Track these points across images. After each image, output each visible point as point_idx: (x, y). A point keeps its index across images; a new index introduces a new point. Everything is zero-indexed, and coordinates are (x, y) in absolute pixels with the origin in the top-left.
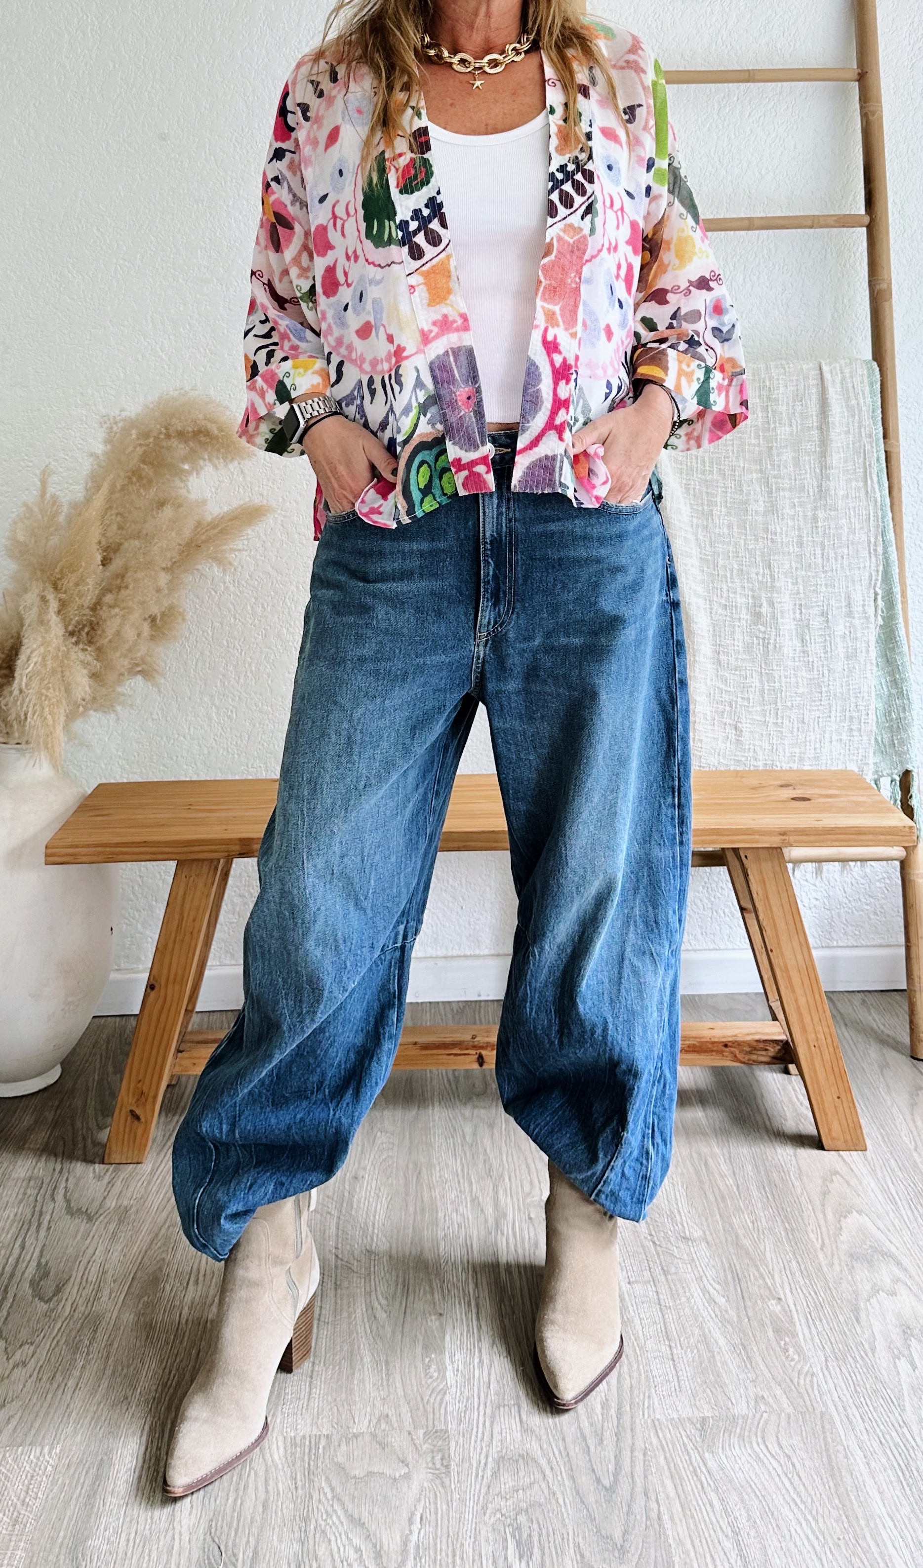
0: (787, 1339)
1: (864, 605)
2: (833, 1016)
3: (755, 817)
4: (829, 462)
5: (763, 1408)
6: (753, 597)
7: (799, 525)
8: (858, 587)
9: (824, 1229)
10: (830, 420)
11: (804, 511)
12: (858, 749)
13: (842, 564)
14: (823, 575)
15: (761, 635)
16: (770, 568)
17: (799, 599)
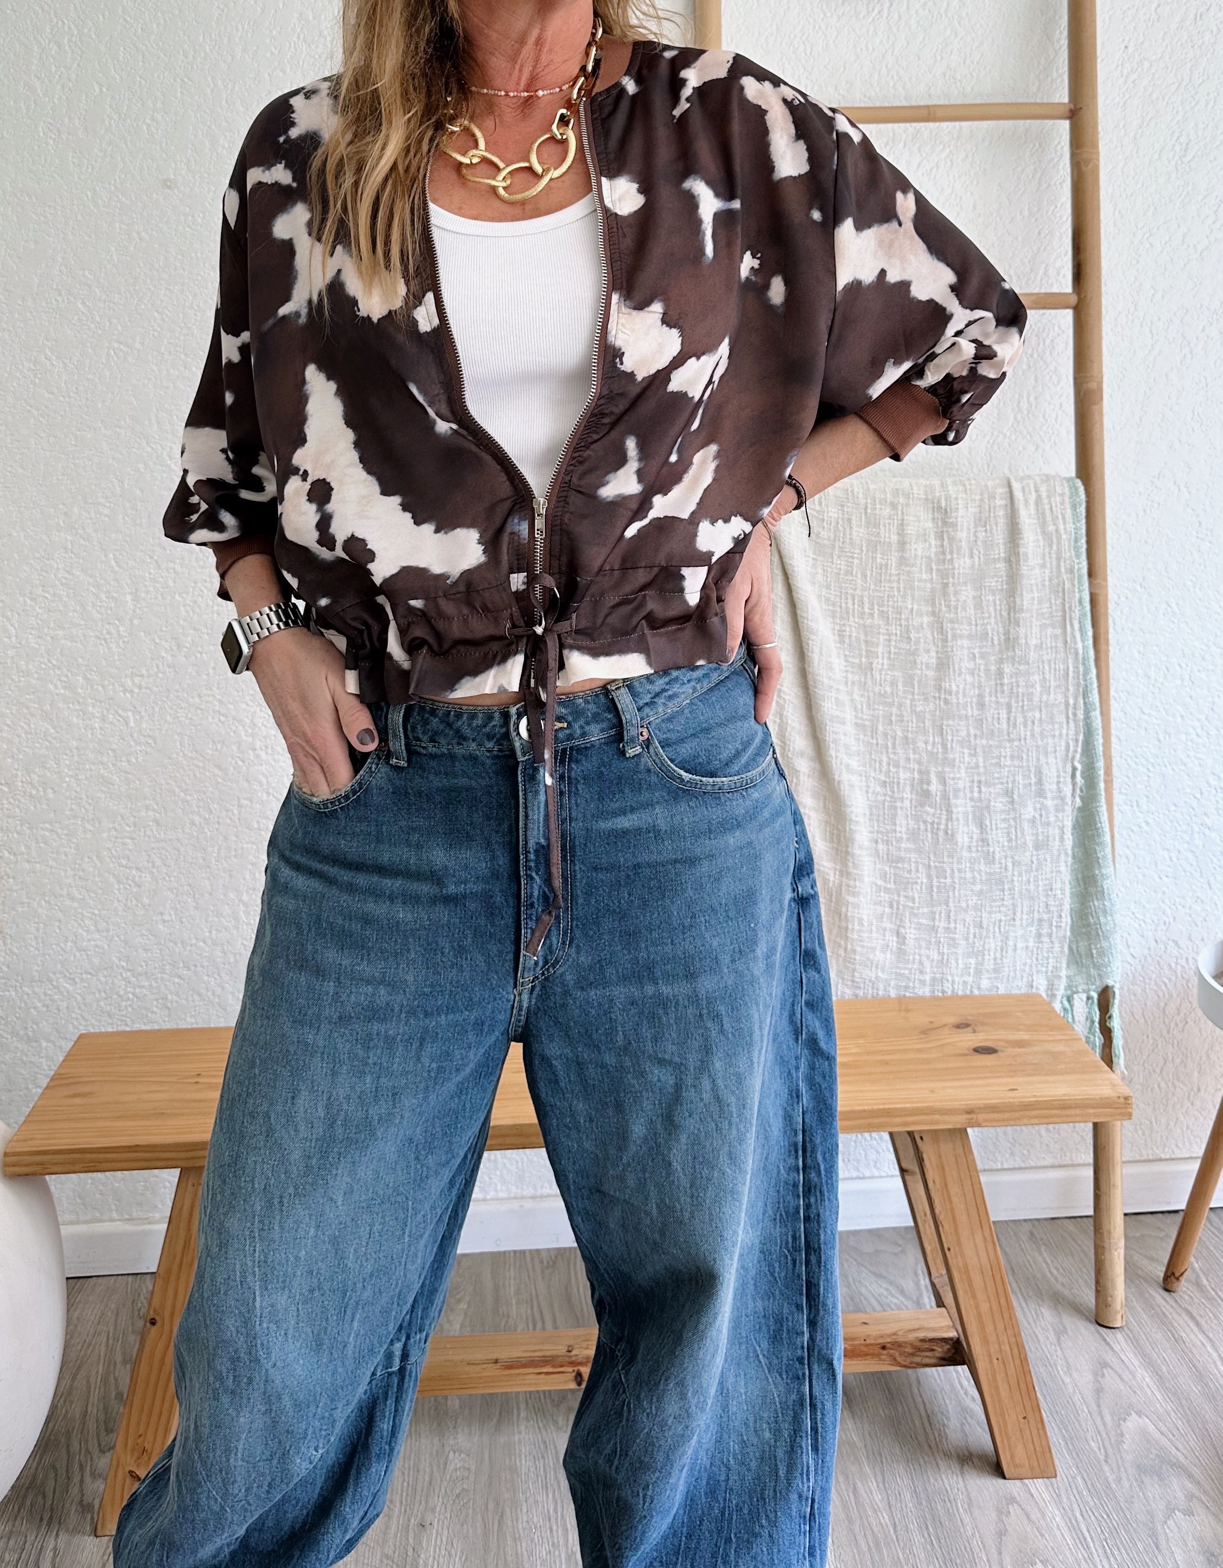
1: (1058, 782)
4: (1018, 602)
6: (920, 772)
7: (980, 682)
8: (1051, 760)
10: (1022, 550)
11: (986, 665)
12: (1048, 958)
13: (1032, 730)
14: (1008, 745)
15: (929, 819)
16: (942, 735)
17: (979, 774)
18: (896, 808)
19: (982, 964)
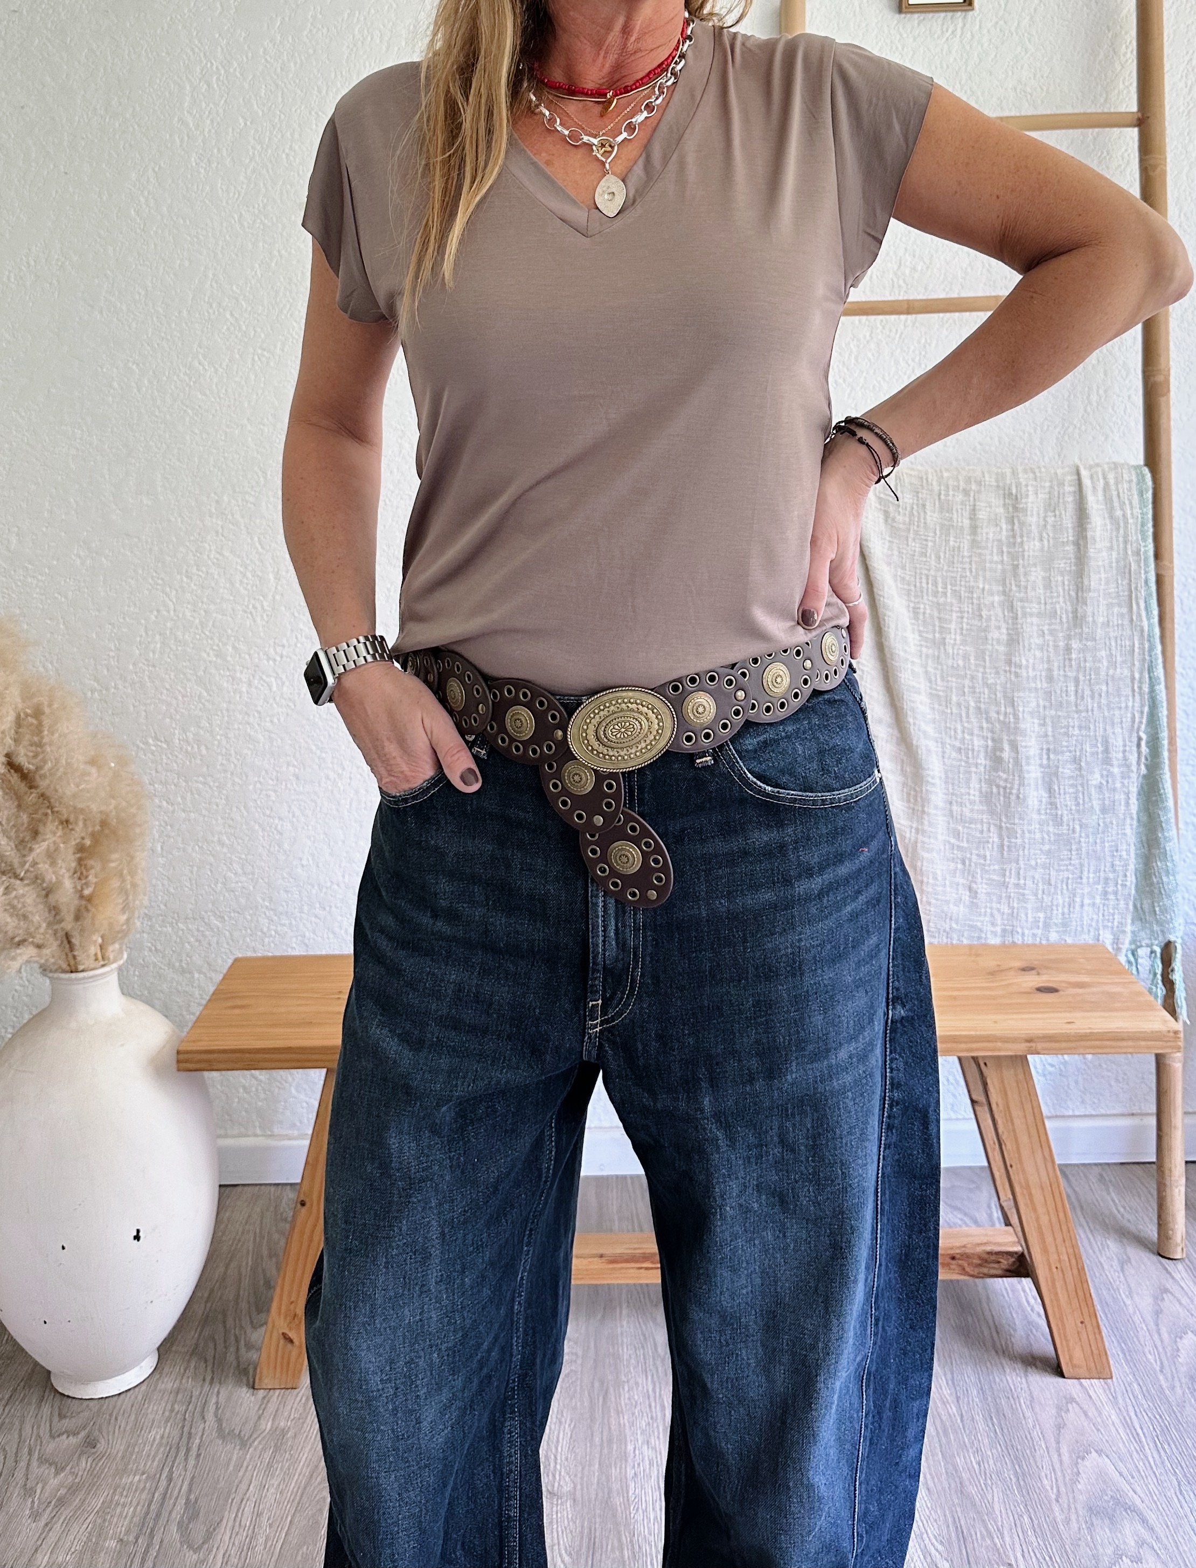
1: (1124, 751)
3: (994, 1020)
4: (1086, 582)
6: (993, 740)
7: (1048, 657)
8: (1118, 730)
9: (1059, 1473)
10: (1089, 534)
11: (1055, 641)
12: (1113, 915)
13: (1099, 703)
14: (1076, 716)
15: (1002, 783)
16: (1013, 706)
17: (1048, 742)
18: (970, 773)
19: (1050, 918)
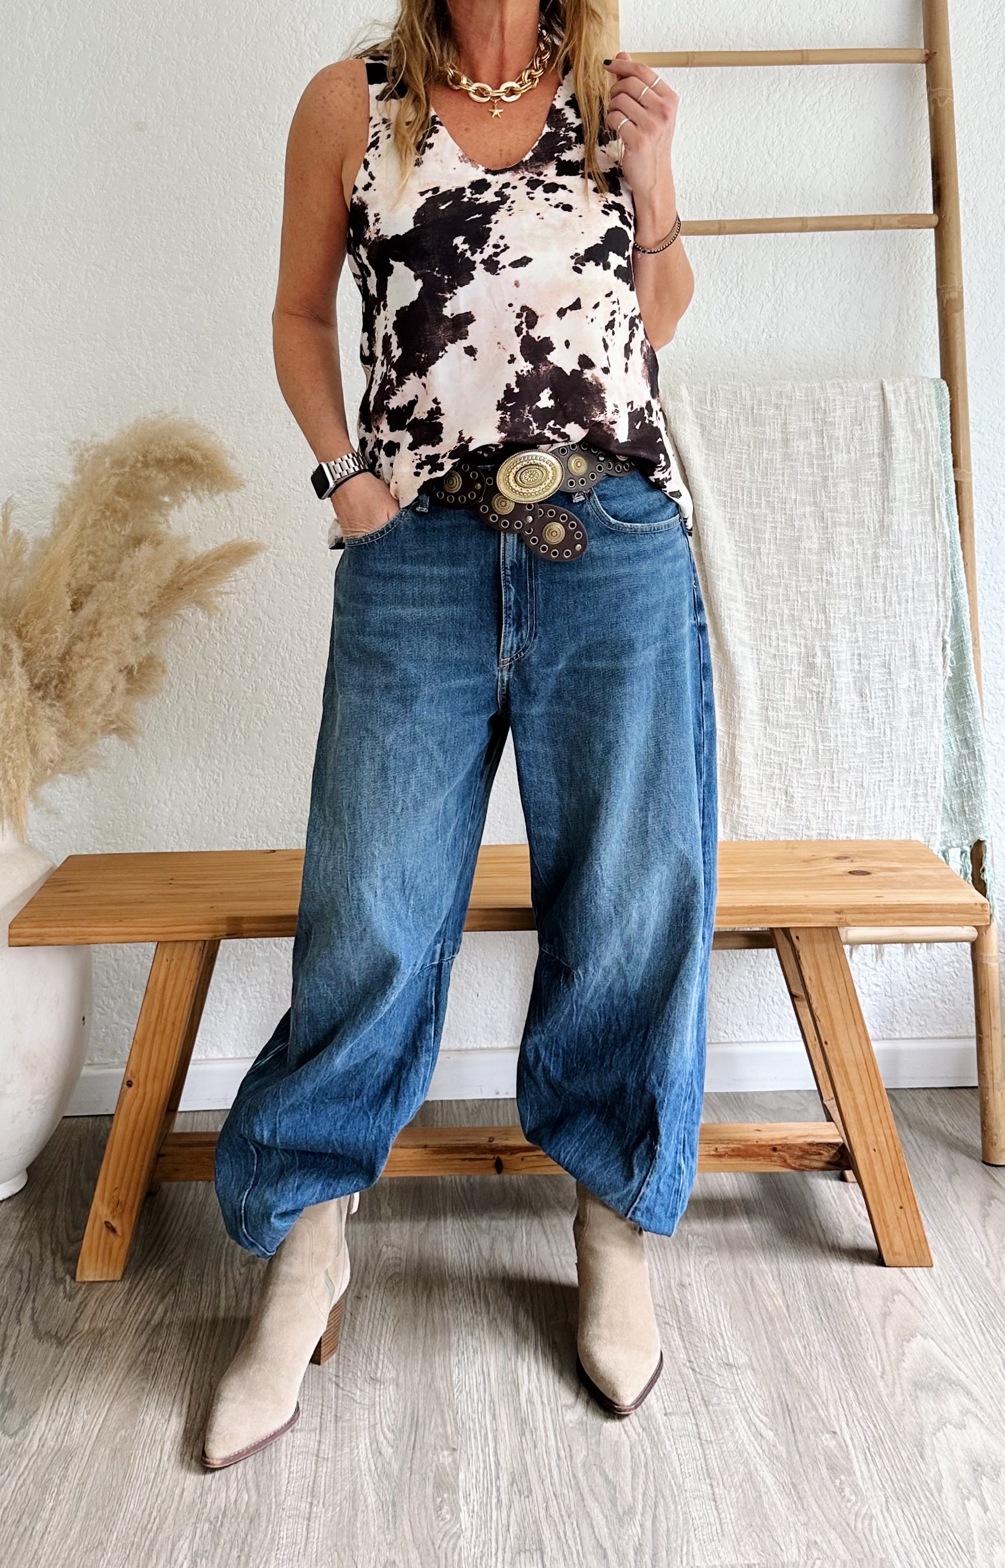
0: (843, 1477)
1: (931, 655)
2: (896, 1117)
3: (807, 892)
4: (891, 493)
5: (816, 1554)
6: (806, 646)
7: (858, 565)
8: (924, 634)
9: (884, 1355)
10: (894, 445)
11: (863, 549)
12: (924, 816)
13: (906, 608)
14: (885, 621)
15: (815, 689)
16: (825, 612)
17: (859, 648)
18: (785, 678)
19: (864, 821)
